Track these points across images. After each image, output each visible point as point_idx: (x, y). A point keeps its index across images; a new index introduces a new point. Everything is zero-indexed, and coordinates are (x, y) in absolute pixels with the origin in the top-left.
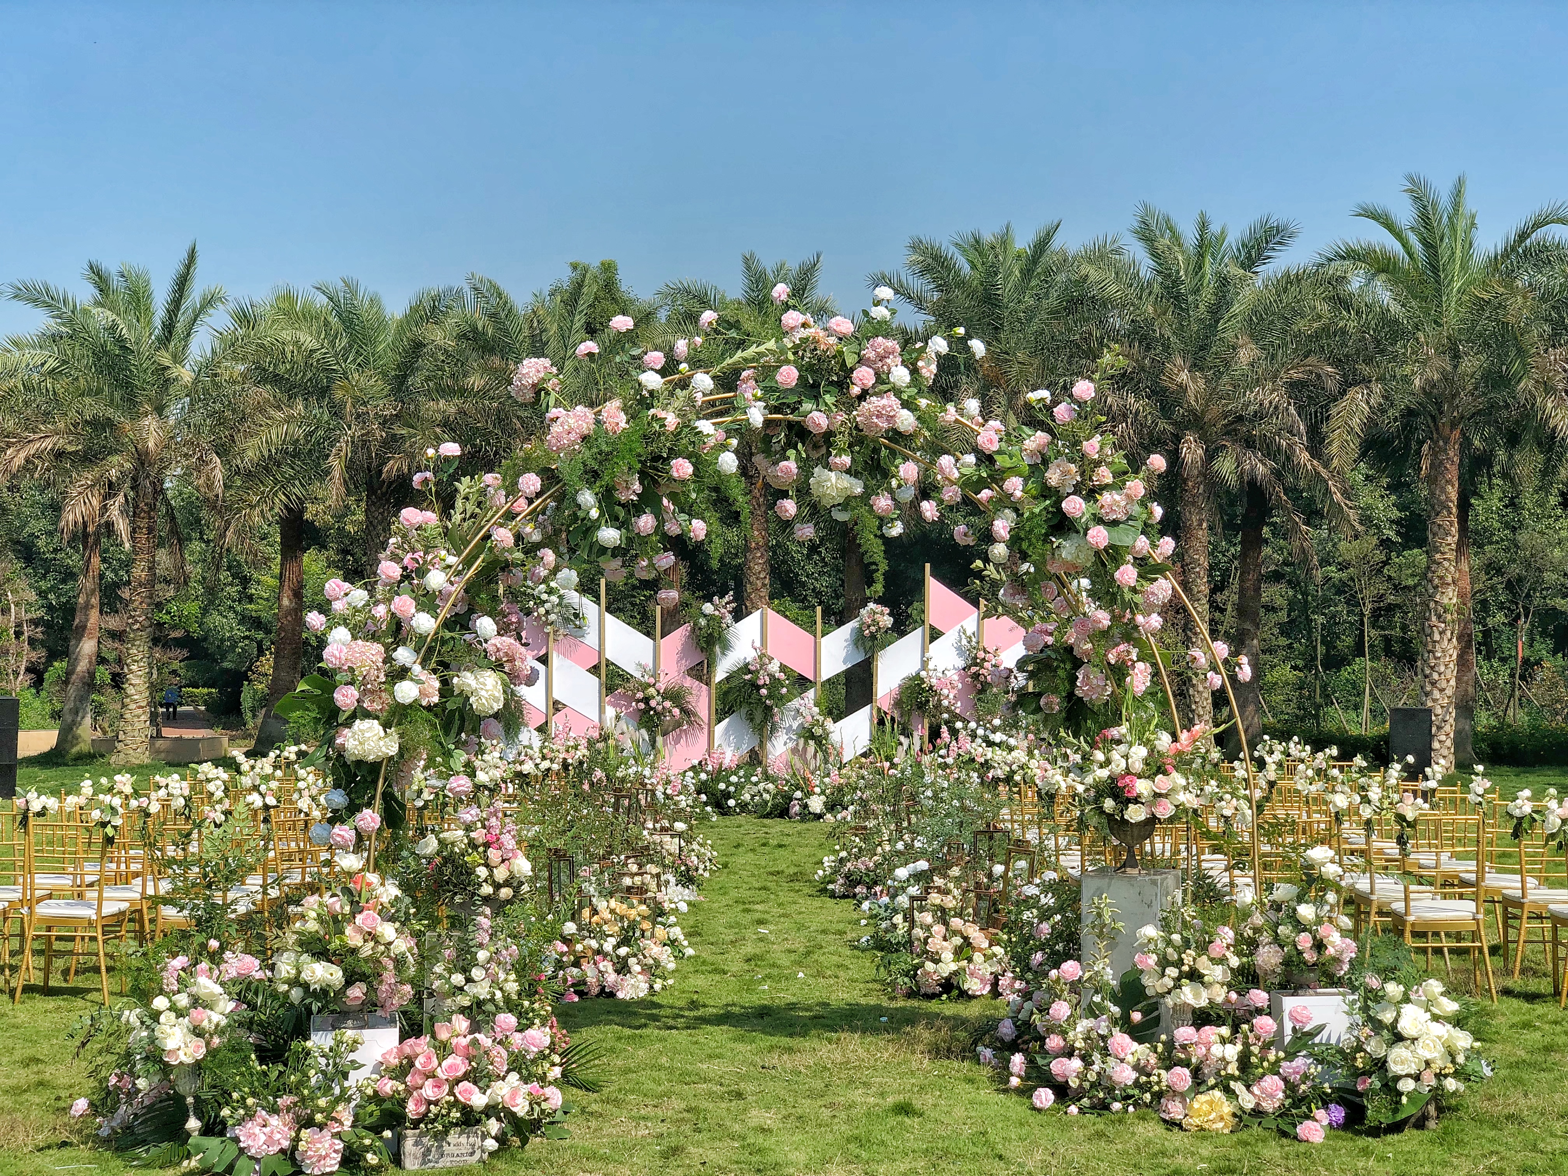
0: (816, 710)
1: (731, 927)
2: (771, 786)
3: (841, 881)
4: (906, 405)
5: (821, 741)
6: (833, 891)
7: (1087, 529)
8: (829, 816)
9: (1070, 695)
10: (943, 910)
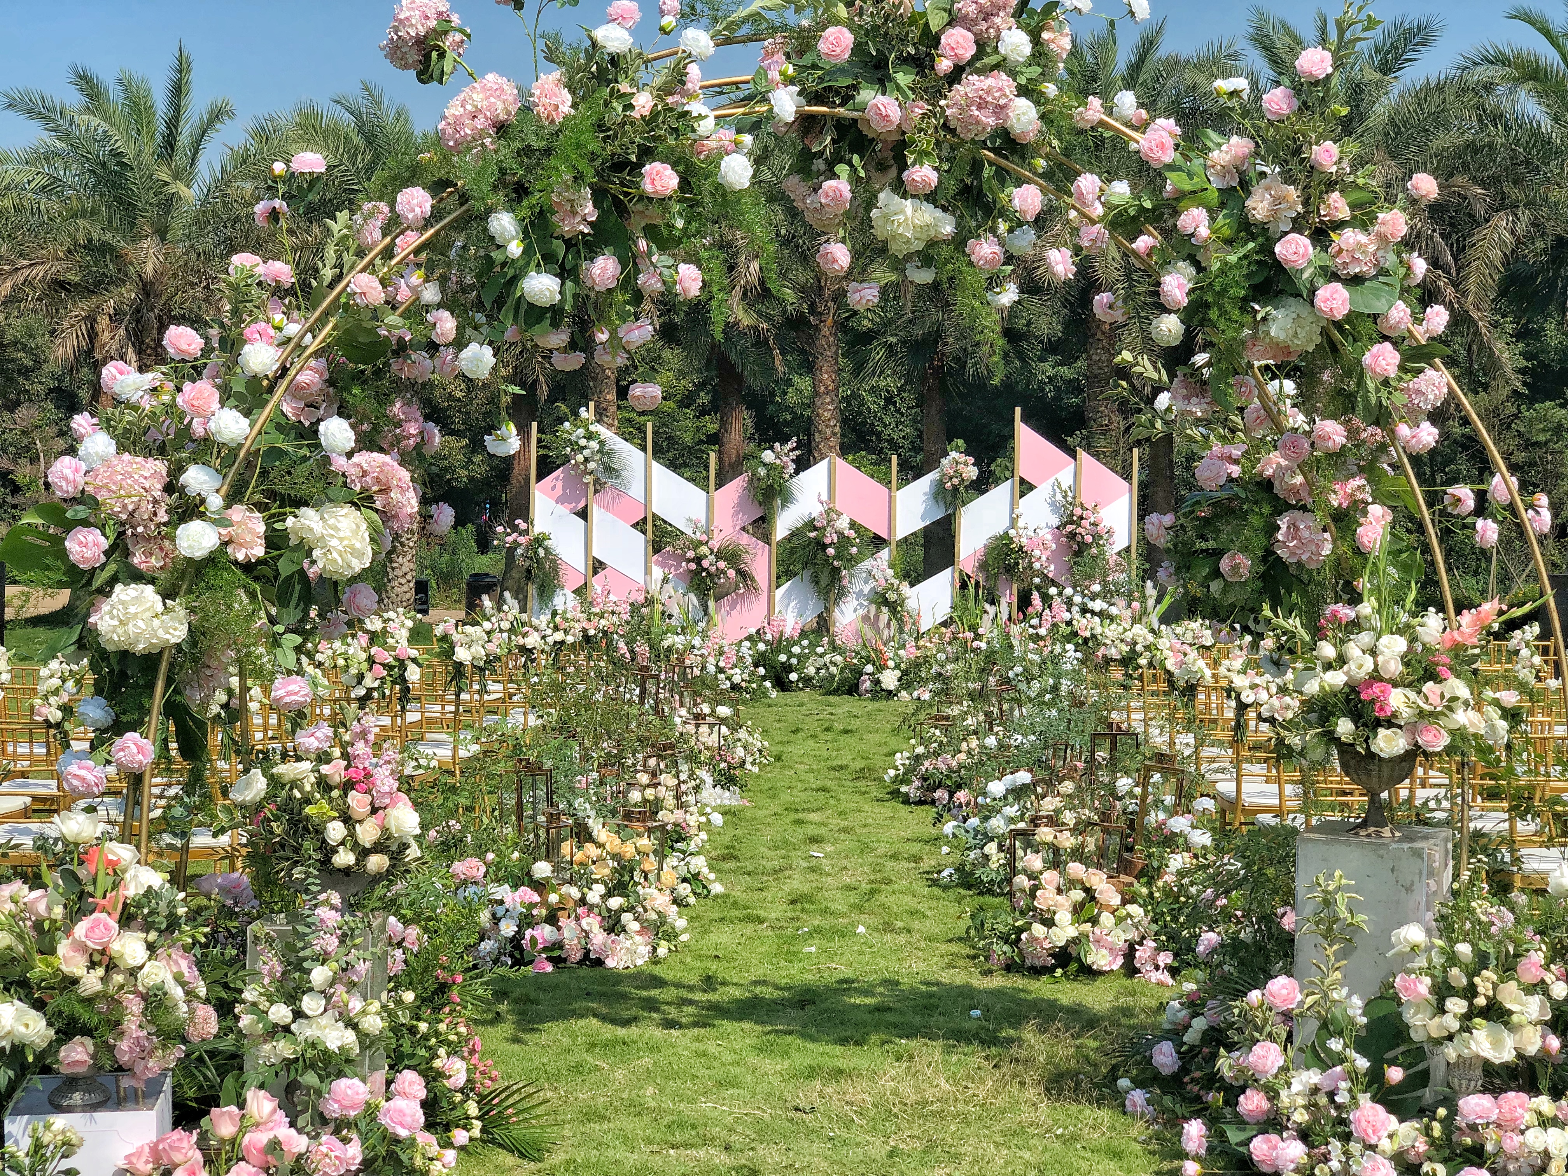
0: (891, 572)
1: (777, 848)
2: (838, 659)
3: (917, 783)
4: (1023, 91)
5: (895, 608)
6: (907, 795)
7: (1313, 292)
8: (904, 693)
9: (1269, 556)
10: (1056, 850)
